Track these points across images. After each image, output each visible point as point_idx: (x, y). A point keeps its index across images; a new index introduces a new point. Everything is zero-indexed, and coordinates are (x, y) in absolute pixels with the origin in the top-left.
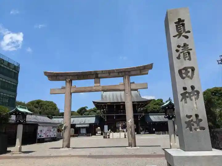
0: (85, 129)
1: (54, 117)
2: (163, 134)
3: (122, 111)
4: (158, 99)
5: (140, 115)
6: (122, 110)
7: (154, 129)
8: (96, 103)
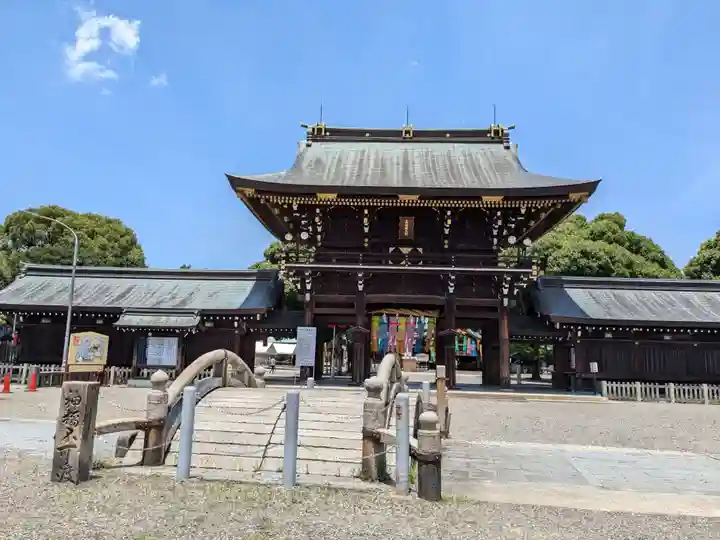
0: (174, 341)
1: (29, 269)
2: (647, 396)
3: (406, 250)
4: (600, 213)
5: (516, 277)
6: (406, 243)
7: (594, 367)
8: (250, 191)
